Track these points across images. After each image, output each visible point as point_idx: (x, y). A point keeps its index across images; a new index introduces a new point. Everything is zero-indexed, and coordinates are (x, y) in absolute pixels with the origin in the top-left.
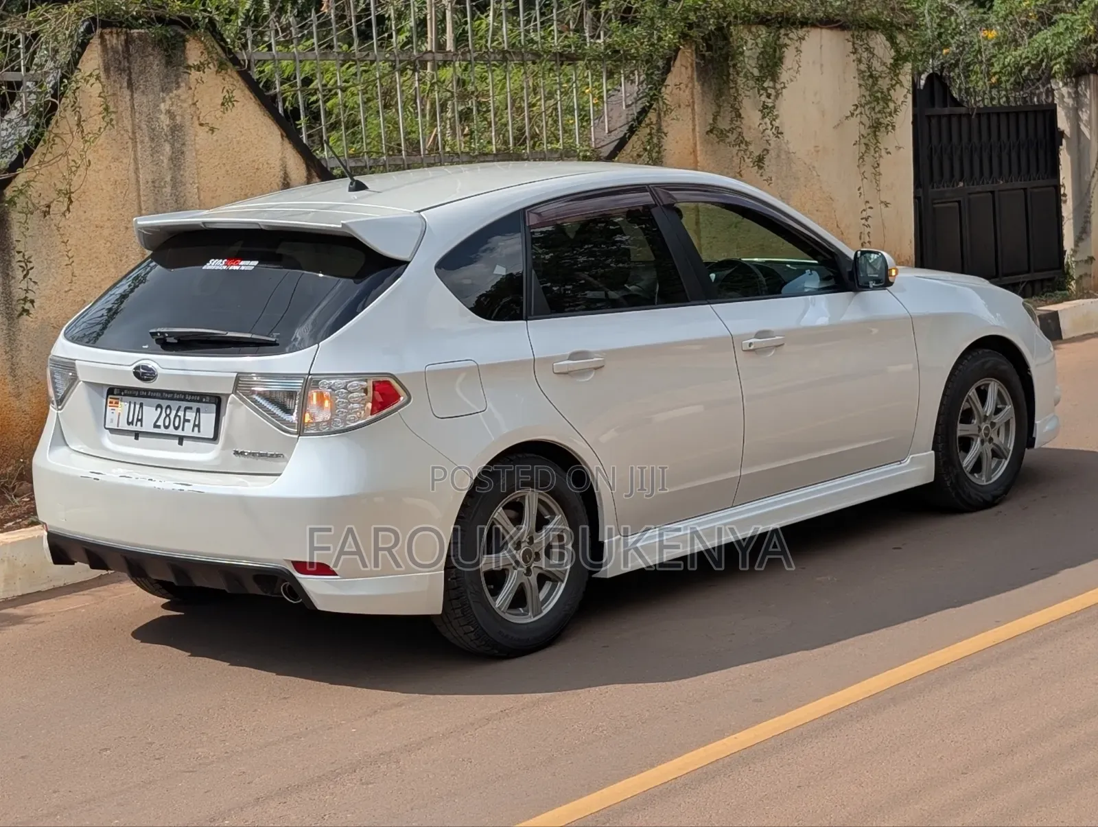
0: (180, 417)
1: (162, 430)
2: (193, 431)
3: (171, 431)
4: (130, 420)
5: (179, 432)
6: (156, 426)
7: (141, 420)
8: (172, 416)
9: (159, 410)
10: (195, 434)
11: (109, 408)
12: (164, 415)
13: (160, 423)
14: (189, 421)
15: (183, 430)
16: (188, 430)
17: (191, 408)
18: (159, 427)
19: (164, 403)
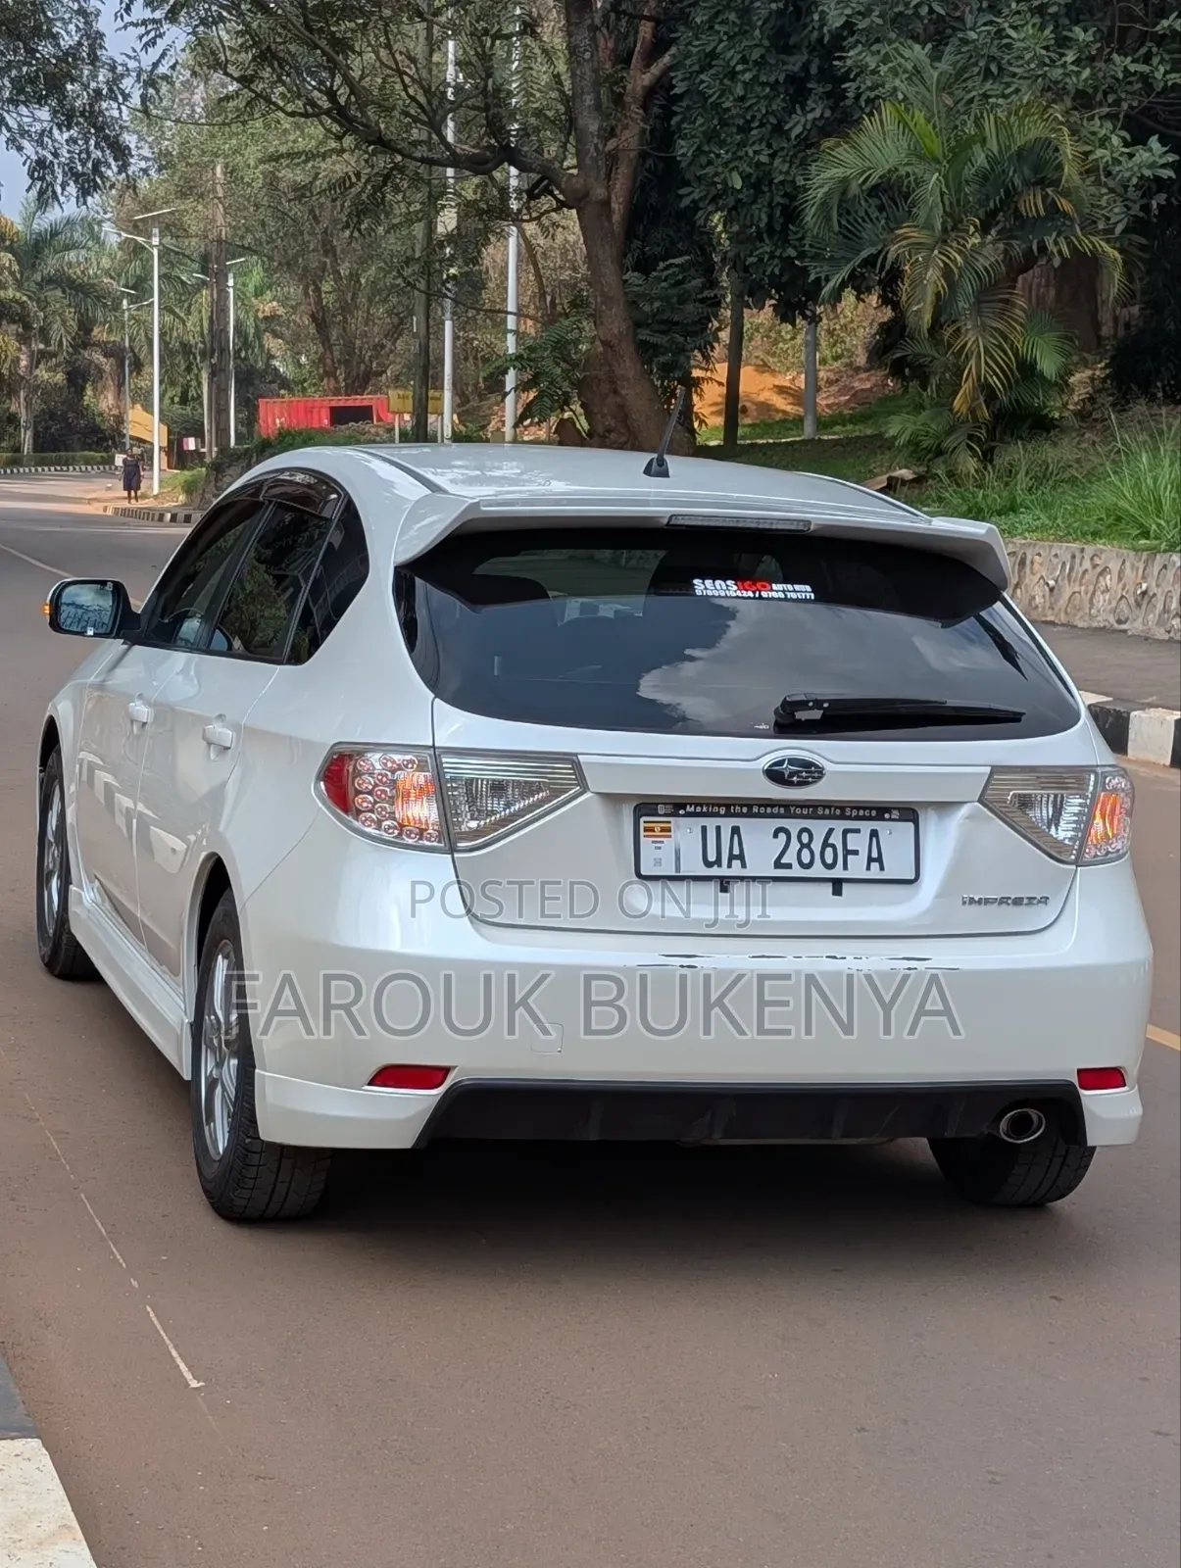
0: (833, 847)
1: (797, 871)
2: (868, 868)
3: (818, 870)
4: (712, 857)
5: (838, 872)
6: (778, 864)
7: (741, 857)
8: (816, 846)
9: (782, 836)
10: (875, 872)
11: (642, 839)
12: (795, 845)
13: (790, 857)
14: (856, 853)
15: (845, 867)
16: (857, 867)
17: (858, 831)
18: (789, 866)
19: (794, 825)
